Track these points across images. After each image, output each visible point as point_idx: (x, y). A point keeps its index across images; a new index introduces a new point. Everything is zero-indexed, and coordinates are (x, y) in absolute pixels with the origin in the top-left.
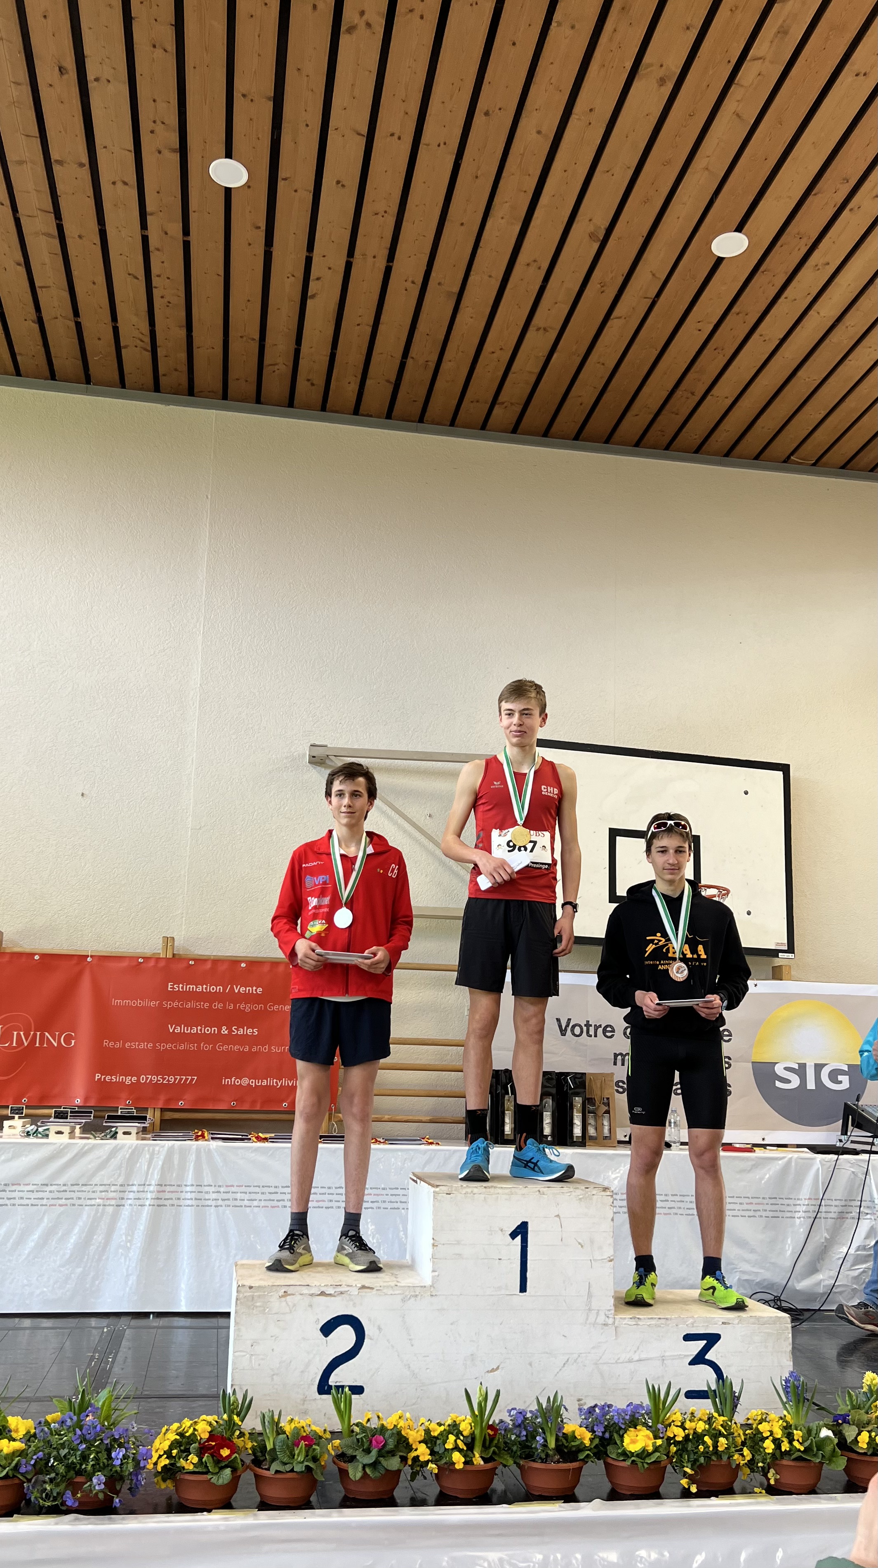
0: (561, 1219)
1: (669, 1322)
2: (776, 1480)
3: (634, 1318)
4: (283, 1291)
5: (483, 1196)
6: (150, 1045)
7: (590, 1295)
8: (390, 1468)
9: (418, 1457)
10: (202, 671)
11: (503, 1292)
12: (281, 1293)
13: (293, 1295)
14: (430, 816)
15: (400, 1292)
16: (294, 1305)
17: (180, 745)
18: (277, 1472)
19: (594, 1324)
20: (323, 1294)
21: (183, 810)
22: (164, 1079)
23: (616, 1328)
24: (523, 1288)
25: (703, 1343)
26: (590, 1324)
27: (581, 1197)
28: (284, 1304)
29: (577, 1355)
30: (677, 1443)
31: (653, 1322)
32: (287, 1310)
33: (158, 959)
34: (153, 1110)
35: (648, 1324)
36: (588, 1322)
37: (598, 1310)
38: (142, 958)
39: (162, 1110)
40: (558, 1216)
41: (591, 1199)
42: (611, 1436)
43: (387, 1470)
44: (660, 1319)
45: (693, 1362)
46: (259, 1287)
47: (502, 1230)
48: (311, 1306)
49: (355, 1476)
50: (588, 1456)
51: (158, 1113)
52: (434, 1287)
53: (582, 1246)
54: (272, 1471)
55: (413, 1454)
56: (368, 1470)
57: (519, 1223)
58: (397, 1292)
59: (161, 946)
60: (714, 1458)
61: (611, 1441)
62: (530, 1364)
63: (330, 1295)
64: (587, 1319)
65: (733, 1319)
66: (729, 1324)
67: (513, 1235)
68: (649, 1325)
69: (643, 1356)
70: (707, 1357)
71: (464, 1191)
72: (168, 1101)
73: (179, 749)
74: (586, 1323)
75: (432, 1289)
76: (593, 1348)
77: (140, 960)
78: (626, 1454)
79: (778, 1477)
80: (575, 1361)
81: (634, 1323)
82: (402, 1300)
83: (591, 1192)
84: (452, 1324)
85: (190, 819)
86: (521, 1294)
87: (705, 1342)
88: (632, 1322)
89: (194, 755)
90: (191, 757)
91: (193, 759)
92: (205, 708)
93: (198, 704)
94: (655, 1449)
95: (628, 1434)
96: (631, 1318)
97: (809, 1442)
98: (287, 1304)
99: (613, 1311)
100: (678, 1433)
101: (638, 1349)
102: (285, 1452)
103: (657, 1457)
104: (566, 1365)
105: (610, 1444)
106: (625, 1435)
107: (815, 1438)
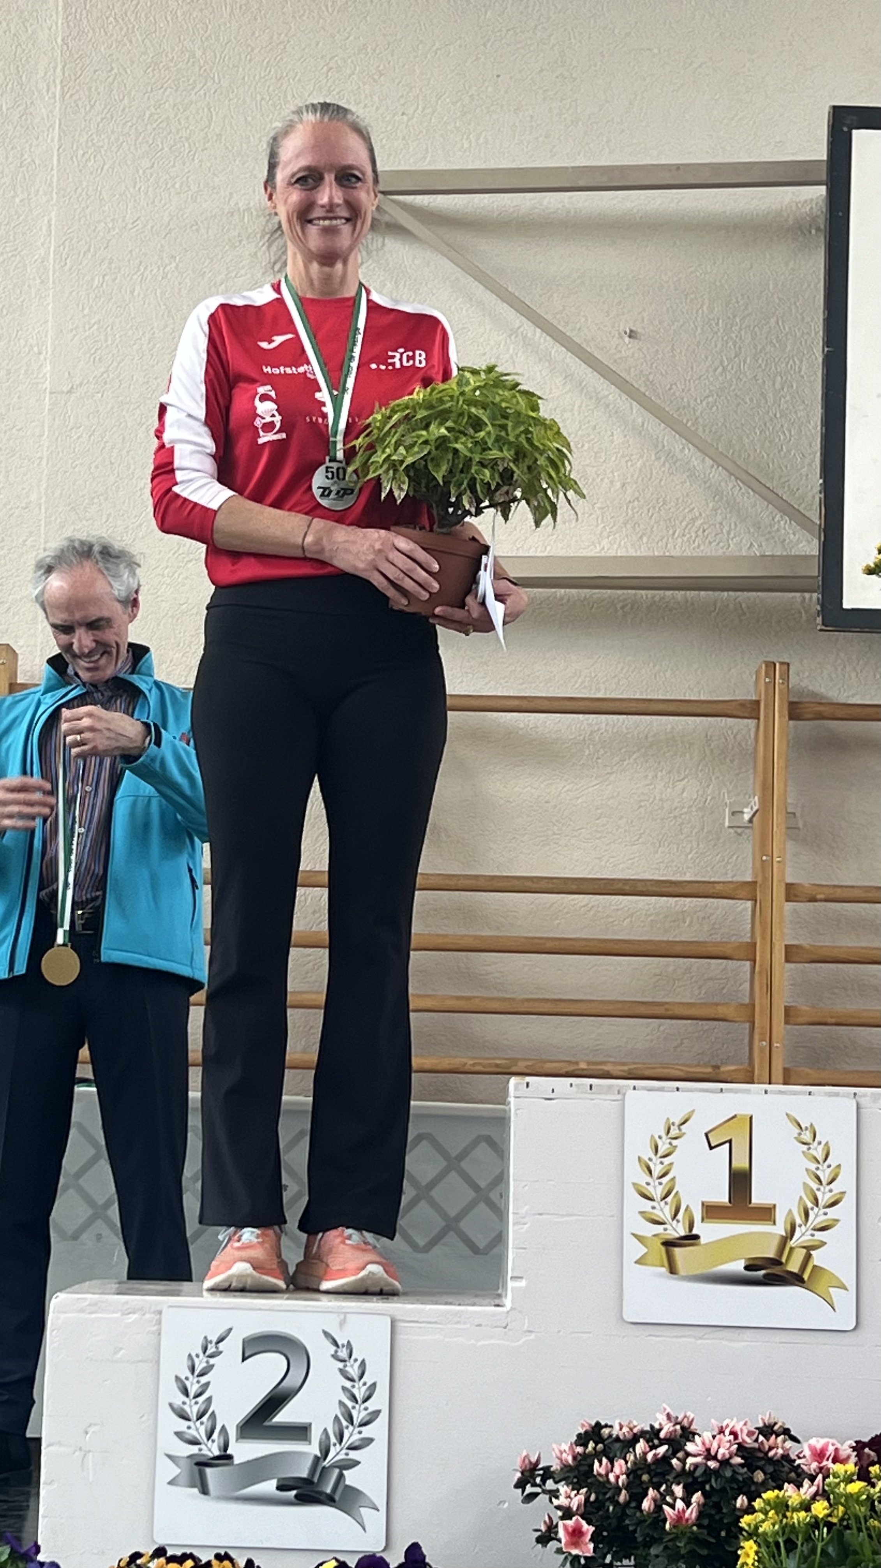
14: (632, 335)
21: (31, 347)
85: (47, 368)
89: (53, 214)
90: (46, 218)
91: (49, 221)
92: (76, 97)
93: (59, 87)
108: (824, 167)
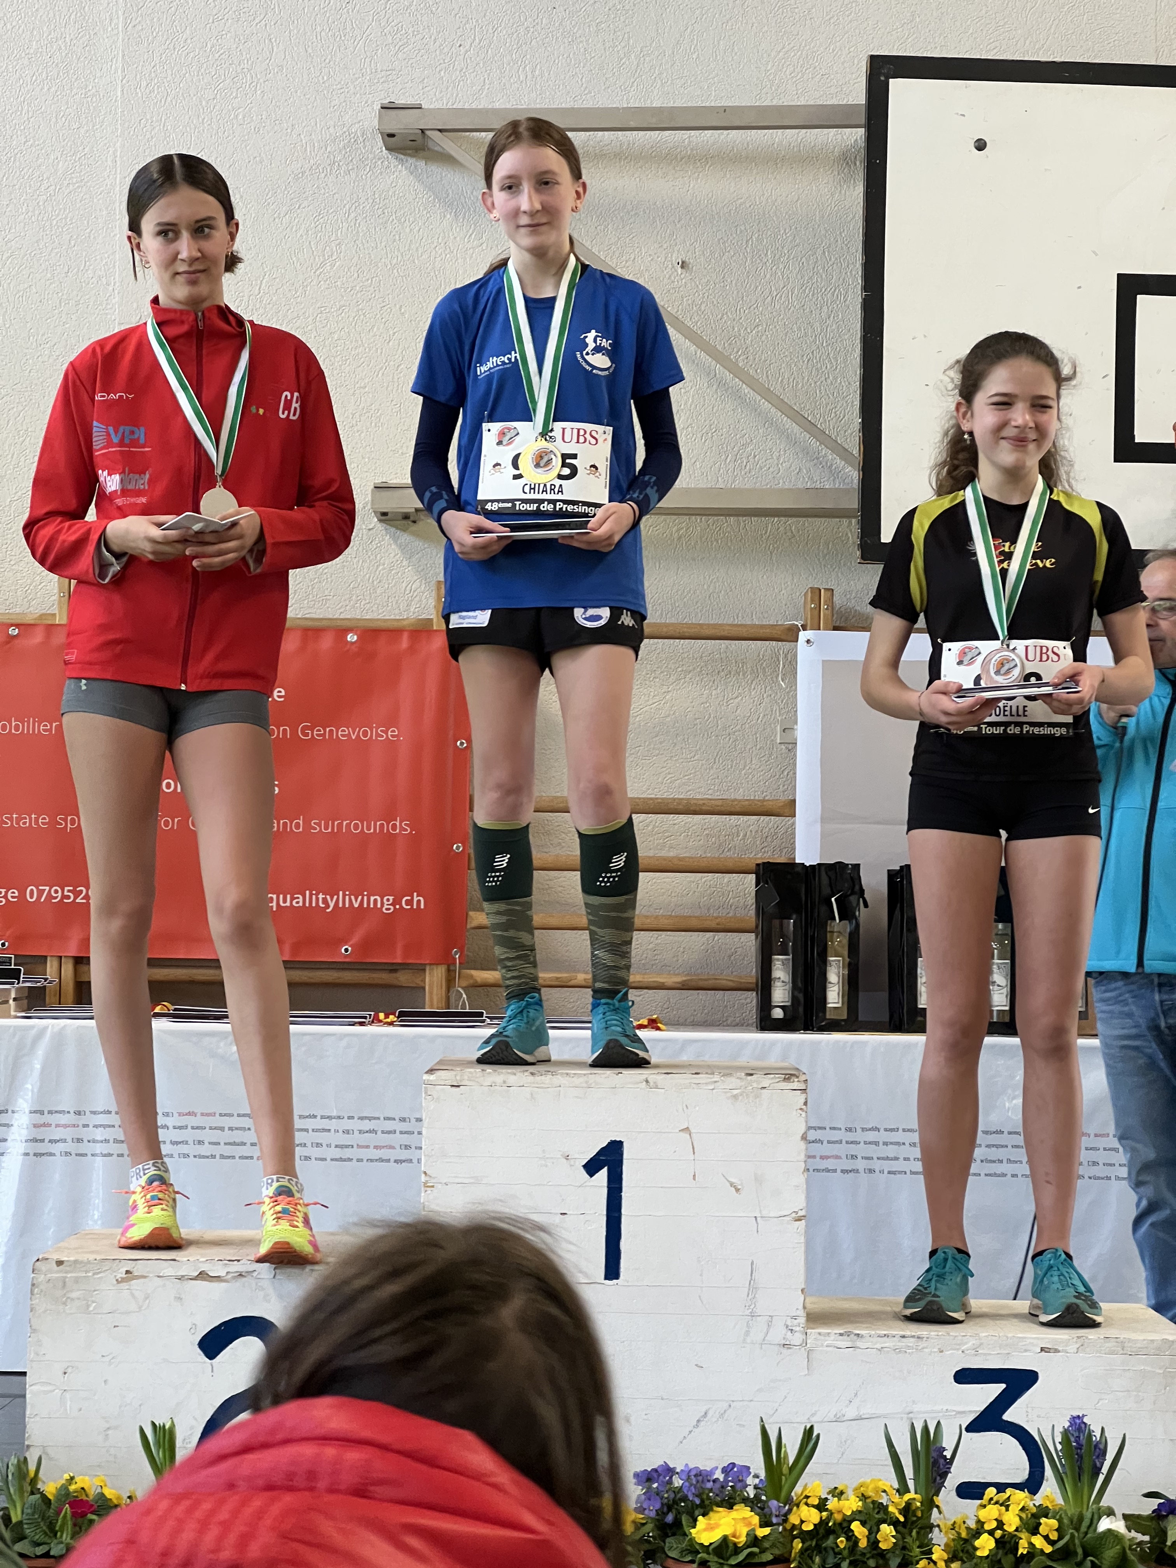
0: (693, 1135)
1: (922, 1344)
3: (848, 1334)
4: (124, 1270)
5: (528, 1090)
6: (43, 819)
7: (753, 1287)
12: (121, 1274)
13: (145, 1277)
16: (147, 1297)
19: (763, 1342)
20: (203, 1276)
22: (77, 894)
23: (810, 1352)
24: (612, 1271)
25: (996, 1389)
26: (751, 1343)
27: (735, 1092)
28: (125, 1295)
29: (726, 1405)
30: (805, 1536)
31: (889, 1343)
32: (133, 1306)
33: (50, 628)
34: (56, 963)
35: (879, 1346)
36: (749, 1340)
37: (771, 1317)
38: (17, 626)
39: (78, 960)
40: (687, 1130)
41: (755, 1096)
42: (677, 1521)
44: (903, 1337)
45: (975, 1426)
46: (76, 1262)
47: (567, 1157)
48: (179, 1299)
51: (67, 968)
53: (737, 1190)
57: (604, 1144)
59: (56, 597)
63: (218, 1278)
64: (747, 1333)
65: (1065, 1343)
66: (1056, 1351)
67: (591, 1168)
68: (880, 1350)
69: (866, 1411)
70: (1008, 1416)
71: (488, 1081)
73: (82, 131)
74: (744, 1341)
76: (760, 1390)
77: (13, 631)
78: (694, 1549)
80: (722, 1415)
81: (849, 1344)
83: (758, 1082)
86: (607, 1282)
87: (1003, 1386)
88: (843, 1343)
90: (111, 150)
92: (139, 28)
93: (121, 18)
94: (754, 1541)
95: (704, 1515)
96: (841, 1335)
97: (1066, 1538)
98: (133, 1295)
99: (802, 1320)
100: (809, 1517)
101: (856, 1395)
102: (38, 1526)
103: (751, 1555)
104: (702, 1424)
105: (674, 1534)
106: (700, 1518)
107: (1086, 1533)
108: (863, 113)
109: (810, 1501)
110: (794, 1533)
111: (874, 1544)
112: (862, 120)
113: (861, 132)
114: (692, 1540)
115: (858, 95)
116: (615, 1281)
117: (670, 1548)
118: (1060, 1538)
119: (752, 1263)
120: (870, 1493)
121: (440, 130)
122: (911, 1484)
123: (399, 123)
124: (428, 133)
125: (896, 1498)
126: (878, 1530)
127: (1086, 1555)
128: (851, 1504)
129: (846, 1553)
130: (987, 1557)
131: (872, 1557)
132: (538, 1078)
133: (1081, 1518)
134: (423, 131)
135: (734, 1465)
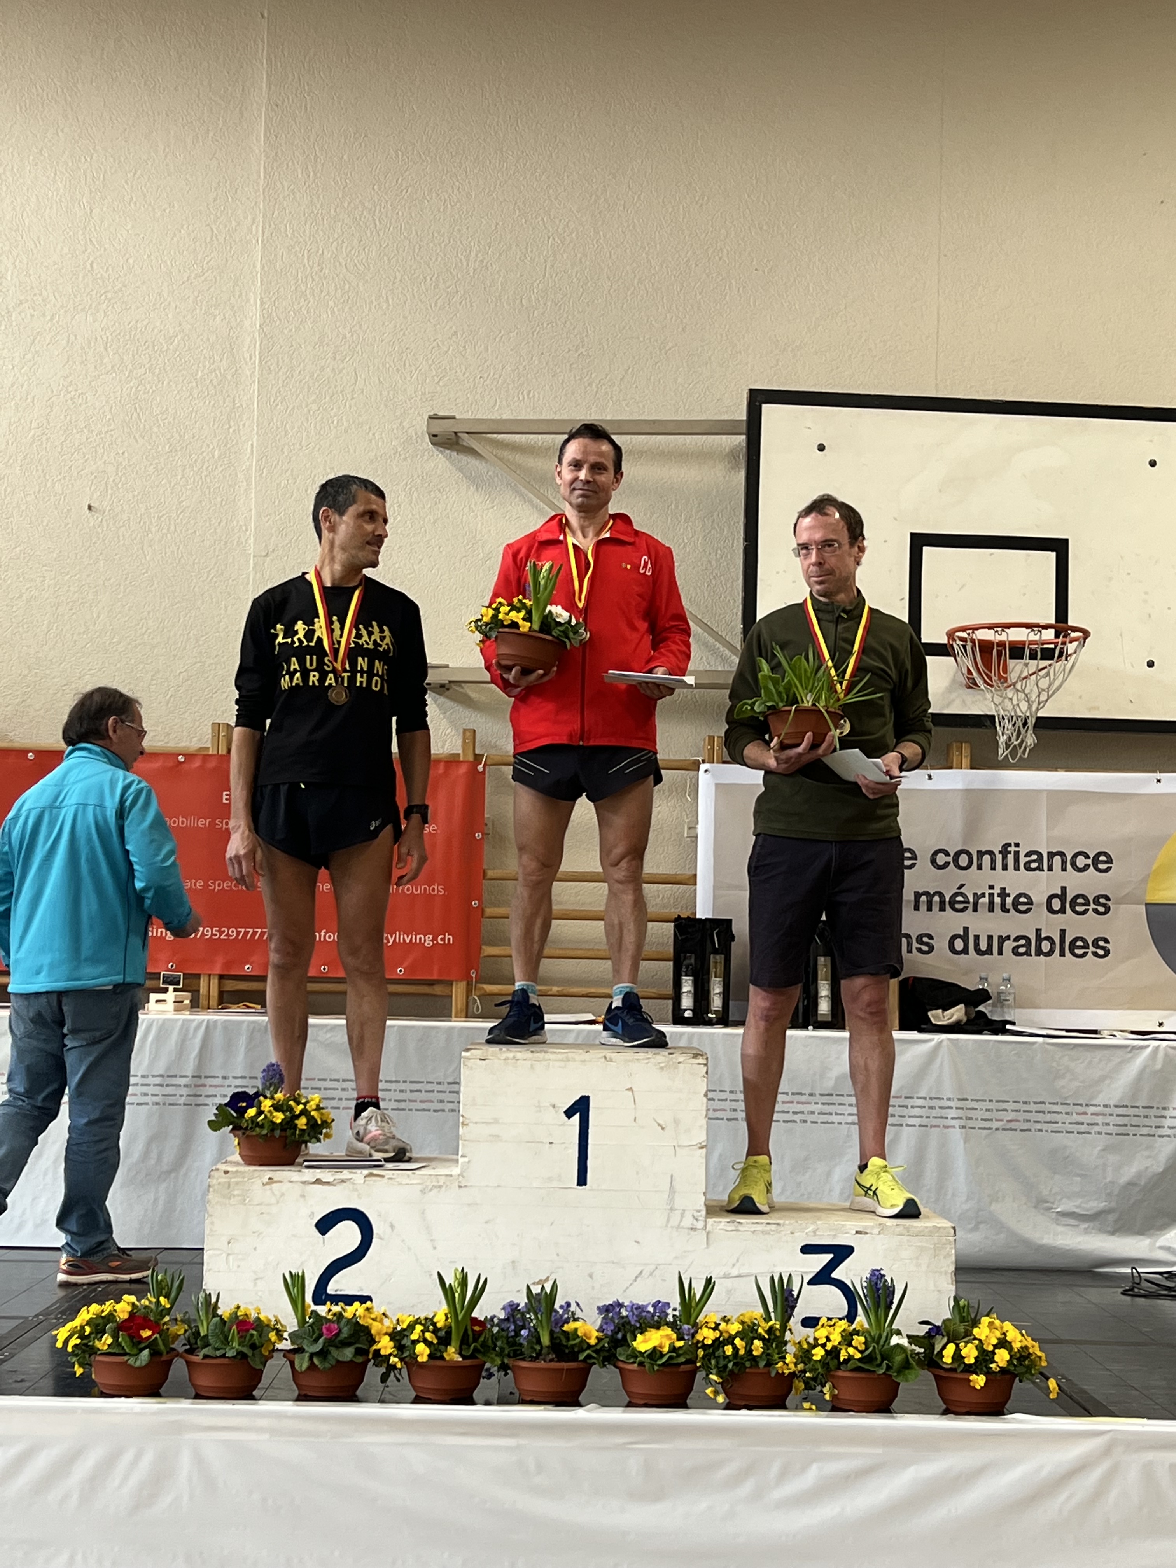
0: (635, 1094)
1: (779, 1228)
2: (833, 1396)
3: (733, 1222)
4: (267, 1177)
5: (529, 1063)
6: (199, 884)
7: (672, 1191)
8: (340, 1359)
9: (379, 1350)
10: (262, 303)
11: (555, 1184)
12: (266, 1180)
13: (280, 1182)
15: (418, 1181)
16: (283, 1195)
17: (232, 424)
18: (206, 1357)
19: (678, 1227)
20: (318, 1181)
21: (241, 526)
22: (221, 933)
23: (708, 1233)
24: (582, 1180)
25: (827, 1258)
26: (672, 1227)
27: (663, 1065)
28: (268, 1193)
29: (653, 1267)
30: (705, 1347)
31: (759, 1228)
32: (273, 1200)
33: (206, 757)
34: (207, 978)
35: (752, 1229)
36: (669, 1225)
37: (684, 1211)
38: (183, 755)
39: (221, 977)
40: (630, 1089)
41: (676, 1068)
42: (624, 1337)
43: (338, 1361)
44: (768, 1224)
45: (814, 1281)
46: (237, 1171)
47: (554, 1106)
48: (303, 1196)
49: (301, 1366)
50: (589, 1357)
51: (214, 982)
52: (463, 1177)
53: (663, 1129)
54: (201, 1357)
55: (375, 1347)
56: (316, 1361)
57: (578, 1098)
58: (415, 1182)
59: (210, 736)
60: (748, 1364)
61: (624, 1343)
62: (591, 1276)
63: (328, 1183)
64: (668, 1221)
65: (873, 1227)
66: (866, 1233)
67: (569, 1113)
68: (754, 1232)
69: (744, 1271)
70: (834, 1275)
71: (504, 1056)
72: (228, 965)
73: (231, 430)
74: (666, 1226)
75: (461, 1179)
76: (676, 1258)
77: (181, 759)
78: (635, 1354)
79: (836, 1392)
80: (651, 1274)
81: (734, 1228)
82: (421, 1191)
83: (676, 1059)
84: (486, 1222)
85: (251, 541)
86: (578, 1187)
87: (831, 1256)
88: (731, 1227)
89: (255, 439)
90: (250, 443)
91: (252, 445)
92: (269, 363)
93: (258, 357)
94: (673, 1349)
95: (641, 1333)
96: (728, 1222)
97: (871, 1349)
98: (273, 1193)
99: (704, 1213)
100: (707, 1335)
101: (738, 1261)
102: (218, 1337)
103: (671, 1358)
104: (639, 1279)
105: (622, 1346)
106: (639, 1335)
107: (883, 1346)
108: (745, 425)
109: (709, 1325)
110: (698, 1345)
111: (749, 1351)
112: (744, 430)
113: (744, 437)
114: (634, 1349)
115: (742, 414)
116: (584, 1187)
117: (620, 1354)
118: (867, 1349)
119: (672, 1176)
120: (746, 1320)
121: (468, 433)
122: (772, 1315)
123: (439, 427)
124: (459, 434)
125: (763, 1324)
126: (752, 1343)
127: (883, 1359)
128: (735, 1328)
129: (731, 1358)
130: (820, 1361)
131: (748, 1360)
132: (536, 1055)
133: (880, 1336)
134: (456, 433)
135: (659, 1302)
